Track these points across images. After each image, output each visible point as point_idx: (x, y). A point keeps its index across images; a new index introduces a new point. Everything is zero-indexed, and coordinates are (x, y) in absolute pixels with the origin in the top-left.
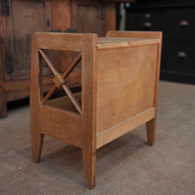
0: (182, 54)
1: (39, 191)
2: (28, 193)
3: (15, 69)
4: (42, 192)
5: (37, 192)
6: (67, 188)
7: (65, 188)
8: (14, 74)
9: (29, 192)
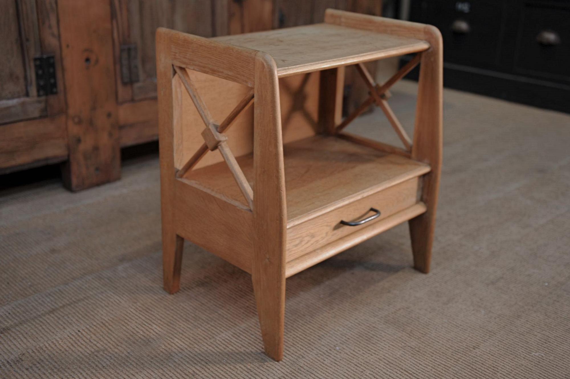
0: (551, 37)
1: (171, 357)
2: (149, 358)
3: (142, 76)
4: (177, 361)
5: (167, 360)
6: (229, 355)
7: (223, 355)
8: (136, 85)
9: (152, 358)
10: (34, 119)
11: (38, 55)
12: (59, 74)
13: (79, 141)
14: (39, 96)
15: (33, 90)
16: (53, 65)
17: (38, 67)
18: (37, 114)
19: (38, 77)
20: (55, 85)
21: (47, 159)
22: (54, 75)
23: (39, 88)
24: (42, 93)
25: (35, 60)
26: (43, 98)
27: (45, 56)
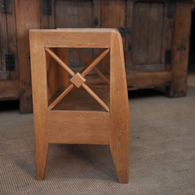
10: (4, 80)
11: (7, 54)
12: (16, 63)
13: (24, 92)
14: (7, 70)
15: (4, 68)
16: (13, 58)
17: (7, 59)
18: (5, 78)
19: (7, 63)
20: (14, 67)
21: (9, 98)
22: (13, 63)
23: (7, 68)
24: (8, 69)
25: (6, 55)
26: (9, 72)
27: (10, 54)
